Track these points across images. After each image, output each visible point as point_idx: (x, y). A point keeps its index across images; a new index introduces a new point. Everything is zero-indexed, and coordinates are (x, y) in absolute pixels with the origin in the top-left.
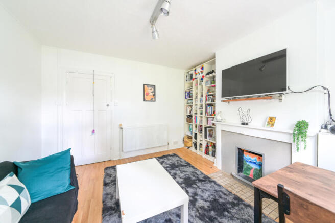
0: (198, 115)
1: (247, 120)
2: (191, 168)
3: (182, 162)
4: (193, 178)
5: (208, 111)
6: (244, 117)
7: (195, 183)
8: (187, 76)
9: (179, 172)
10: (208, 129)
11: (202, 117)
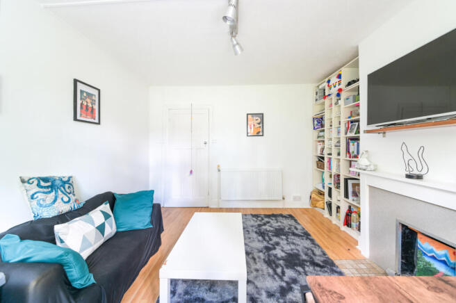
0: (334, 156)
1: (420, 169)
2: (308, 242)
3: (297, 229)
4: (304, 257)
5: (351, 151)
6: (412, 164)
7: (302, 265)
8: (317, 93)
9: (285, 242)
10: (350, 182)
11: (339, 160)
